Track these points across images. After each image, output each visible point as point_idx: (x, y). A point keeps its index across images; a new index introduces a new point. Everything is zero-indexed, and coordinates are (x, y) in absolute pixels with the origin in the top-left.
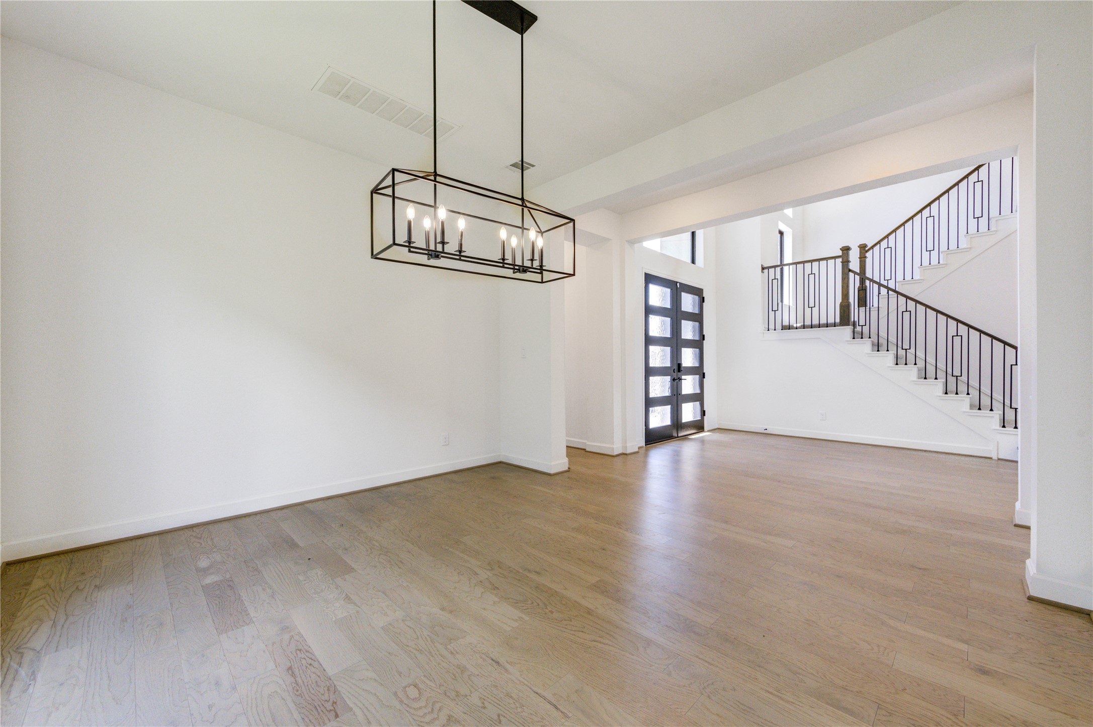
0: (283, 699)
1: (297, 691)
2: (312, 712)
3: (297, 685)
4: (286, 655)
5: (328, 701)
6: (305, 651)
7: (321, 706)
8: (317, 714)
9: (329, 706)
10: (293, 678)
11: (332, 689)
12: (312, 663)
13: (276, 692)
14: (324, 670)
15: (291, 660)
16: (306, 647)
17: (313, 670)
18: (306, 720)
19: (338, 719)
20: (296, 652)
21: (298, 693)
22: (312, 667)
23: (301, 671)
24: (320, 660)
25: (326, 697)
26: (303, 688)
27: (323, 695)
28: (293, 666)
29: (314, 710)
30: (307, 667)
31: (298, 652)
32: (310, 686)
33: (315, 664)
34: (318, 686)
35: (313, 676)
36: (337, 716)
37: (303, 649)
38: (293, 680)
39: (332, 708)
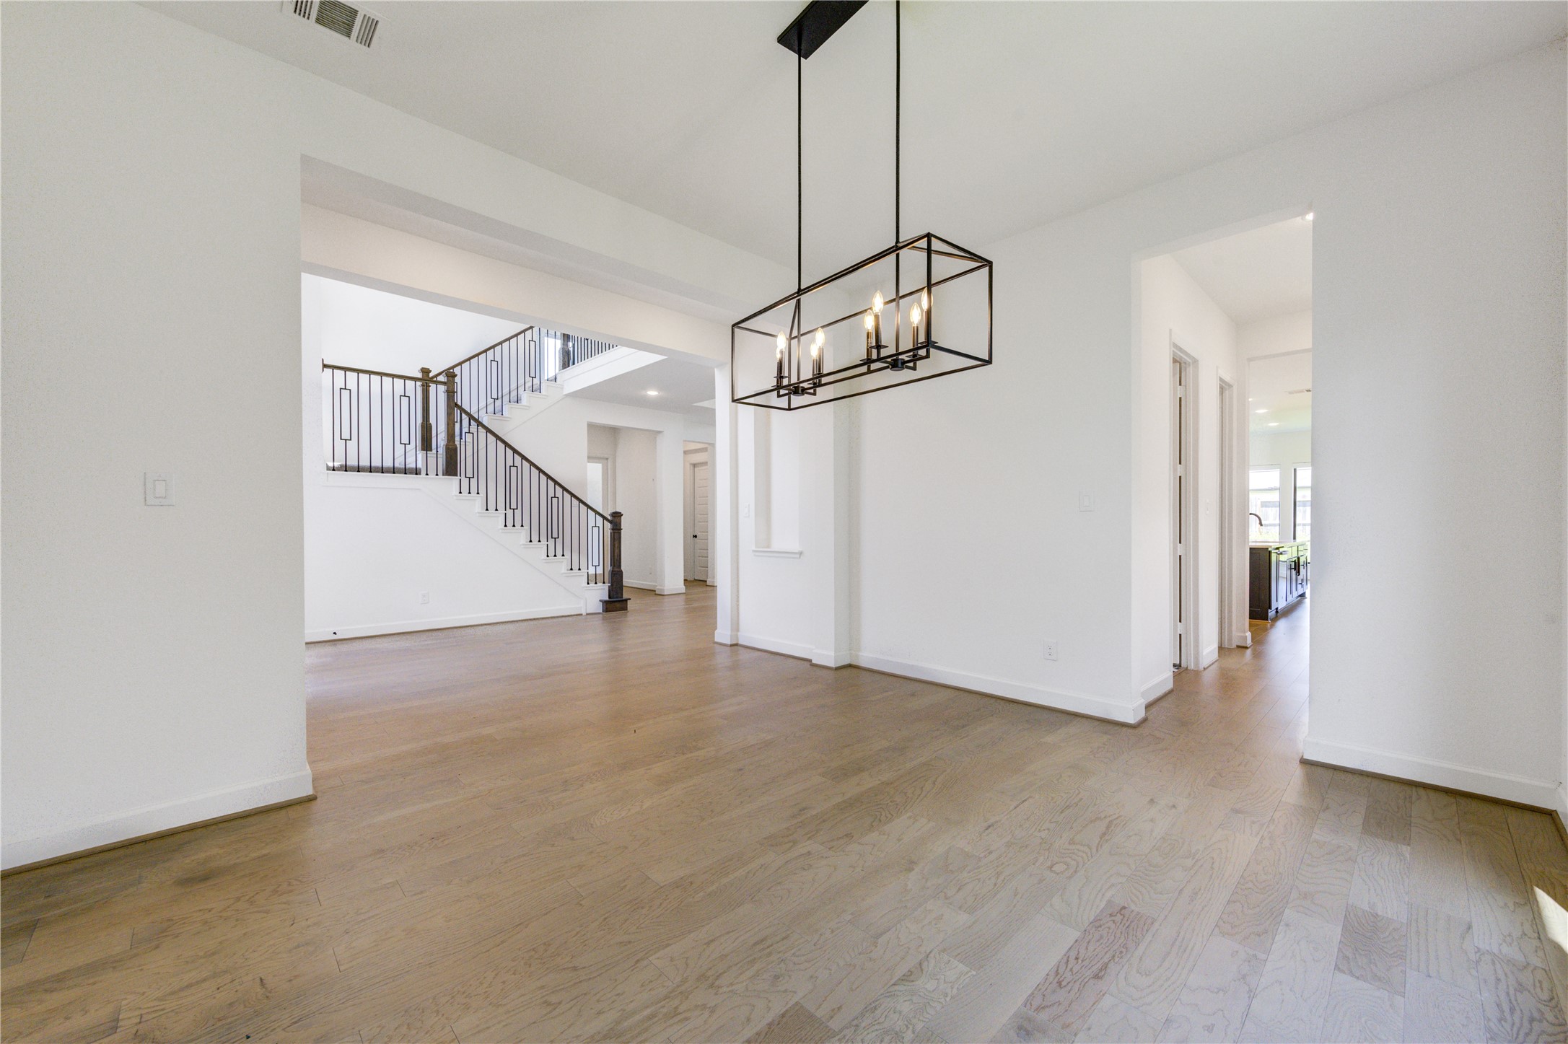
0: (1141, 959)
1: (1121, 952)
2: (1135, 927)
3: (1114, 956)
4: (1078, 994)
5: (1114, 921)
6: (1059, 976)
7: (1122, 924)
8: (1133, 924)
9: (1119, 918)
10: (1109, 966)
11: (1097, 924)
12: (1074, 957)
13: (1138, 972)
14: (1076, 941)
15: (1083, 984)
16: (1051, 978)
17: (1082, 951)
18: (1146, 927)
19: (1126, 906)
20: (1065, 986)
21: (1124, 950)
22: (1080, 955)
23: (1093, 963)
24: (1063, 953)
25: (1111, 924)
26: (1115, 948)
27: (1109, 928)
28: (1092, 976)
29: (1131, 928)
30: (1082, 961)
31: (1064, 984)
32: (1108, 944)
33: (1073, 954)
34: (1101, 937)
35: (1091, 948)
36: (1124, 908)
37: (1056, 980)
38: (1111, 965)
39: (1118, 914)
